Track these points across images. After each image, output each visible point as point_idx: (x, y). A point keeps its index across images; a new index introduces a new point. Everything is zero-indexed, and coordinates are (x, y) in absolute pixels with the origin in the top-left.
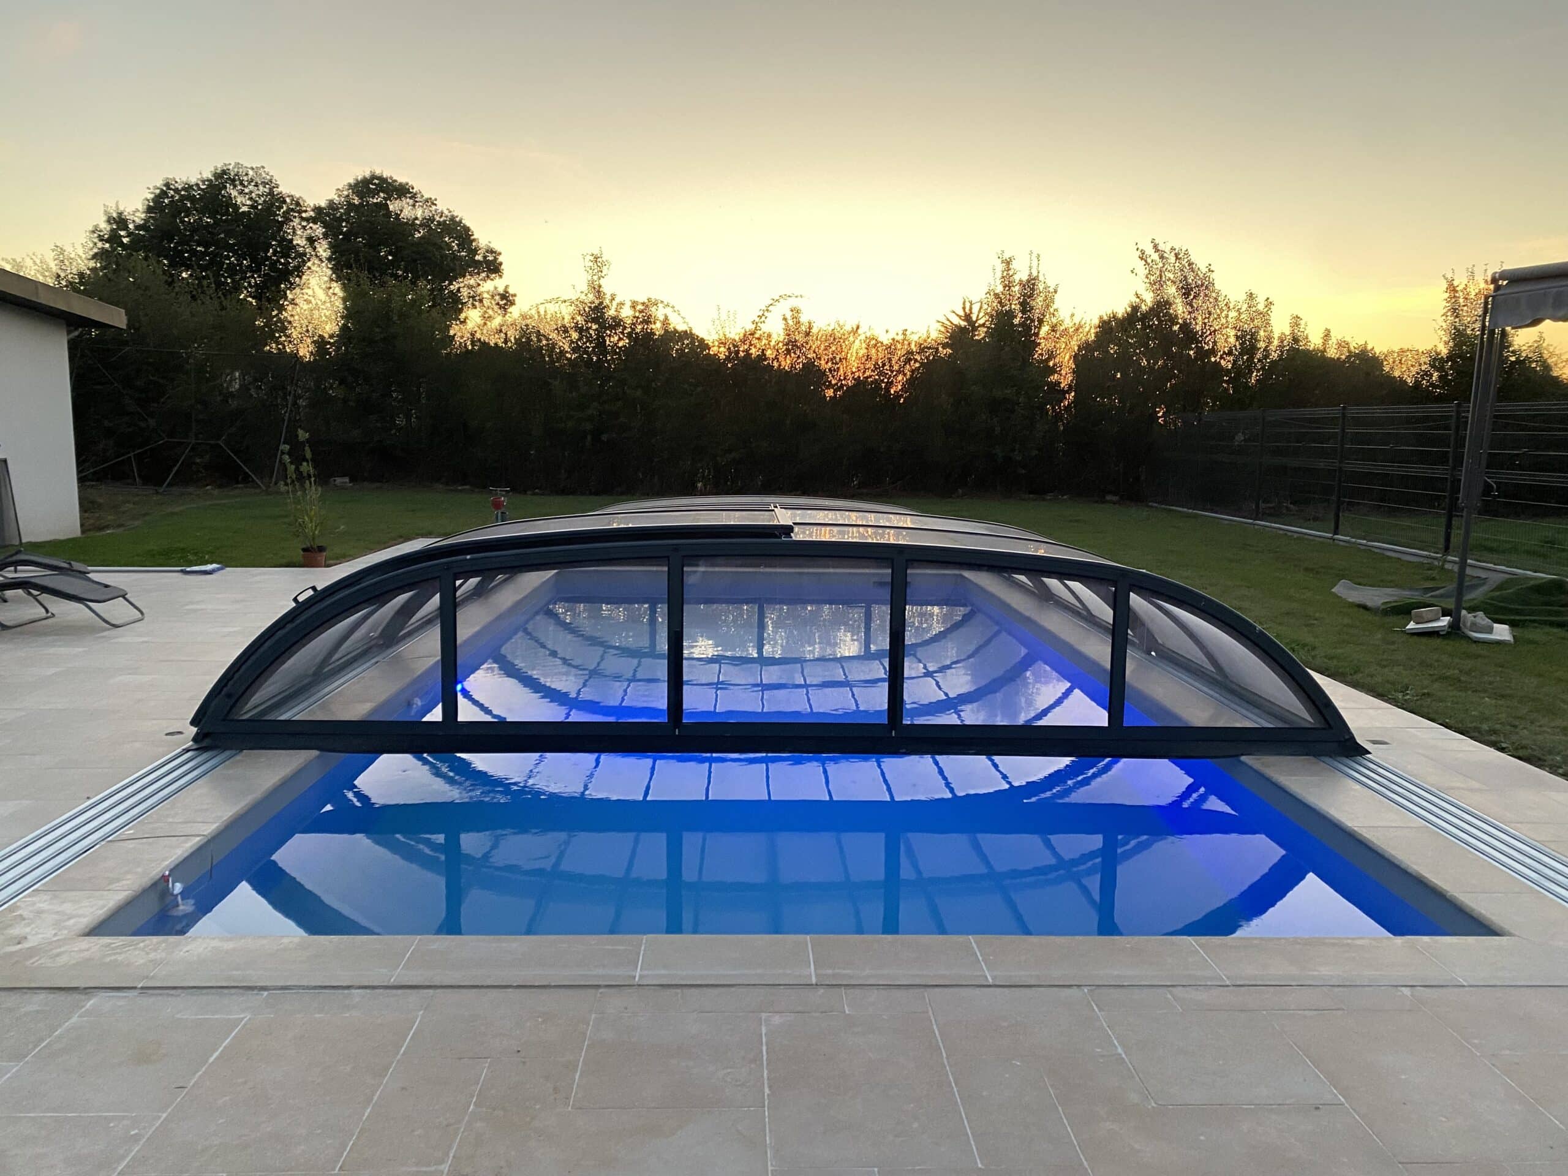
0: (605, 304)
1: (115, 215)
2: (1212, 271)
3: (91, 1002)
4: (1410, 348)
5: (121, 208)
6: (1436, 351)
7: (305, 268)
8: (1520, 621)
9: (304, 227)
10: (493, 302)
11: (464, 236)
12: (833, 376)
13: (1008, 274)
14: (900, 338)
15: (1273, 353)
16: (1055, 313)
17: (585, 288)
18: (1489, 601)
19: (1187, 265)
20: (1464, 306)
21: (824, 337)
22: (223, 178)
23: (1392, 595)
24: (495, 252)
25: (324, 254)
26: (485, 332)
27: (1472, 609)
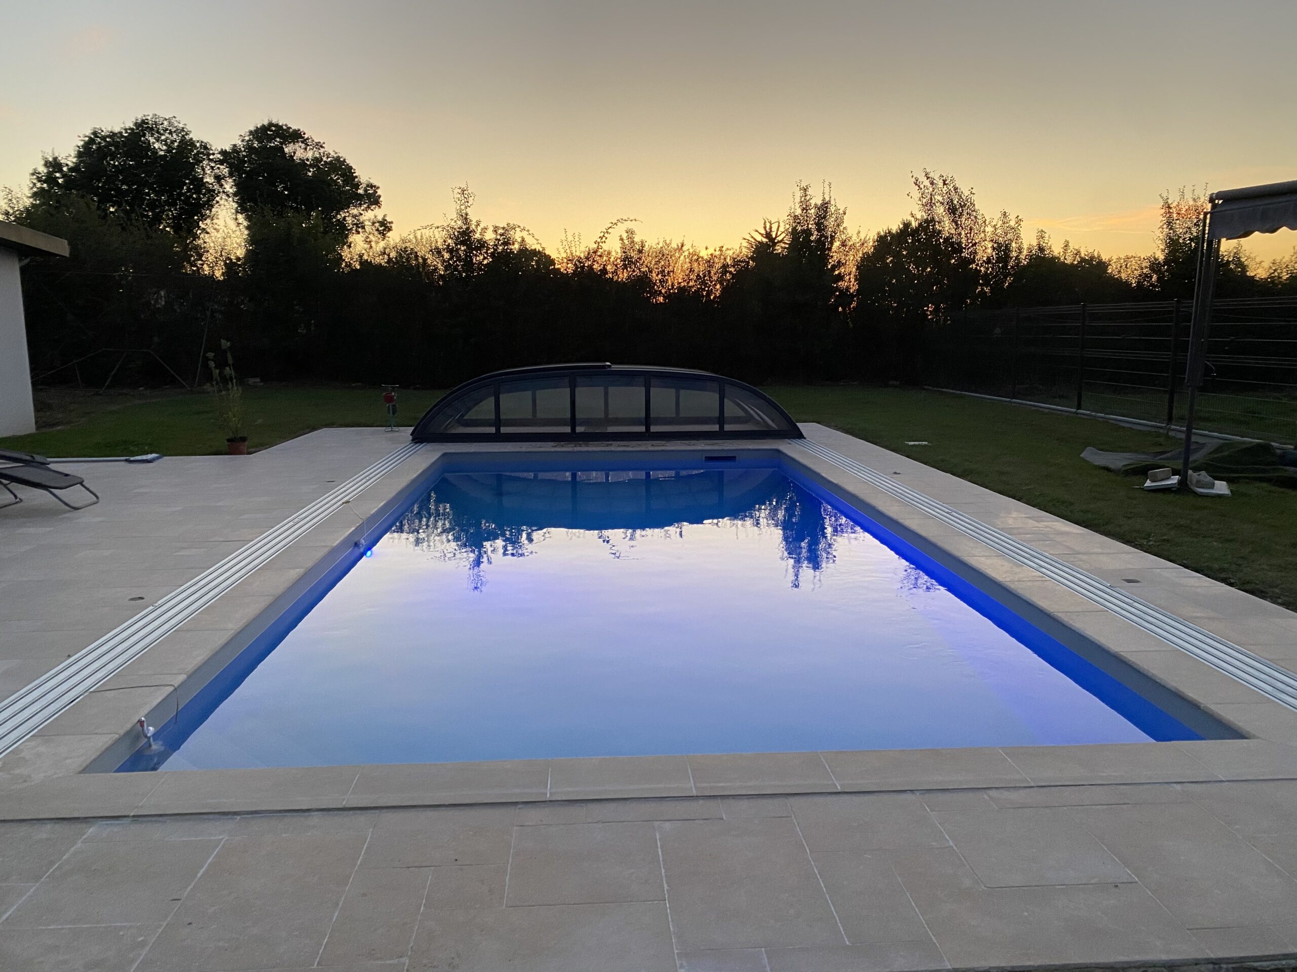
0: (471, 229)
1: (51, 159)
2: (974, 194)
3: (91, 830)
4: (1134, 255)
5: (56, 155)
6: (1154, 258)
7: (215, 202)
8: (1236, 478)
9: (212, 168)
10: (374, 229)
11: (348, 173)
12: (663, 286)
13: (805, 199)
14: (718, 253)
15: (1023, 261)
16: (845, 231)
17: (454, 216)
18: (1208, 462)
19: (952, 189)
20: (1177, 220)
21: (654, 254)
22: (143, 127)
23: (1131, 459)
24: (375, 186)
25: (231, 191)
26: (371, 254)
27: (1196, 469)
